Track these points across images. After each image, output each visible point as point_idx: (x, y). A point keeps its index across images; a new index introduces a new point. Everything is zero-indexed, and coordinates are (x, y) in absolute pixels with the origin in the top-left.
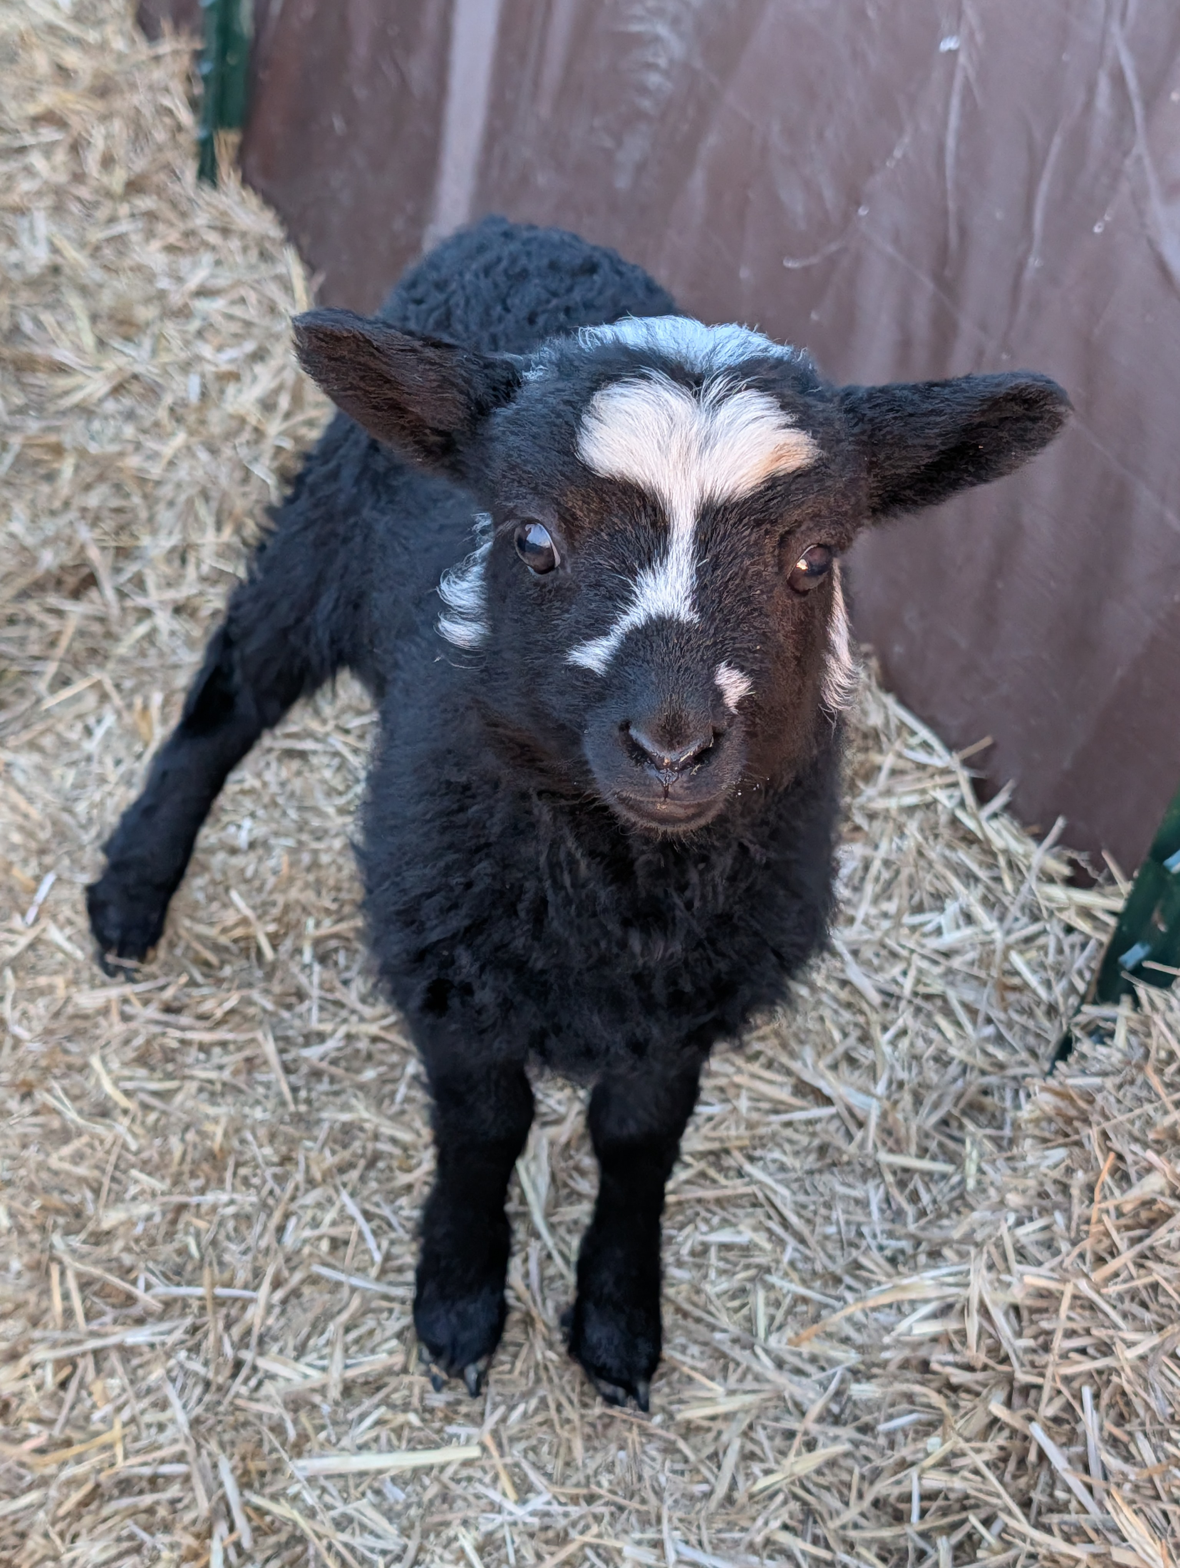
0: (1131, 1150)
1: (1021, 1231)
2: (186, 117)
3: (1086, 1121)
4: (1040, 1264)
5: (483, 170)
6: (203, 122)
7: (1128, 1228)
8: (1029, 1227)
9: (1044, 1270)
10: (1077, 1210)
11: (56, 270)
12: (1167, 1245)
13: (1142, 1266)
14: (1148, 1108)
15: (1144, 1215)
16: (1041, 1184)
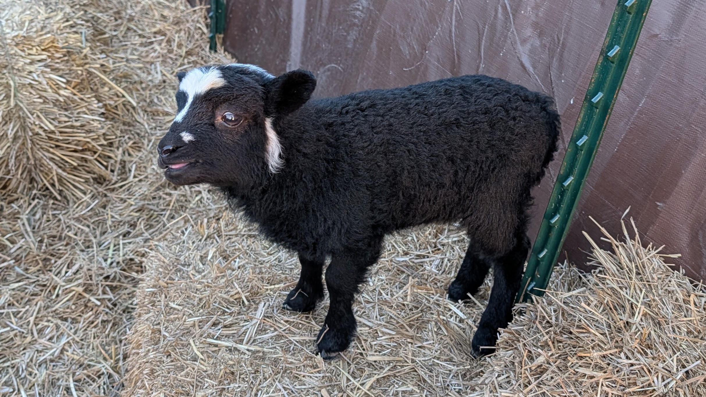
0: (533, 349)
1: (499, 379)
2: (205, 30)
3: (519, 341)
4: (507, 389)
5: (304, 44)
6: (211, 32)
7: (534, 375)
8: (503, 377)
9: (508, 391)
10: (518, 370)
11: (164, 82)
12: (547, 380)
13: (539, 387)
14: (538, 335)
15: (539, 370)
16: (505, 363)
